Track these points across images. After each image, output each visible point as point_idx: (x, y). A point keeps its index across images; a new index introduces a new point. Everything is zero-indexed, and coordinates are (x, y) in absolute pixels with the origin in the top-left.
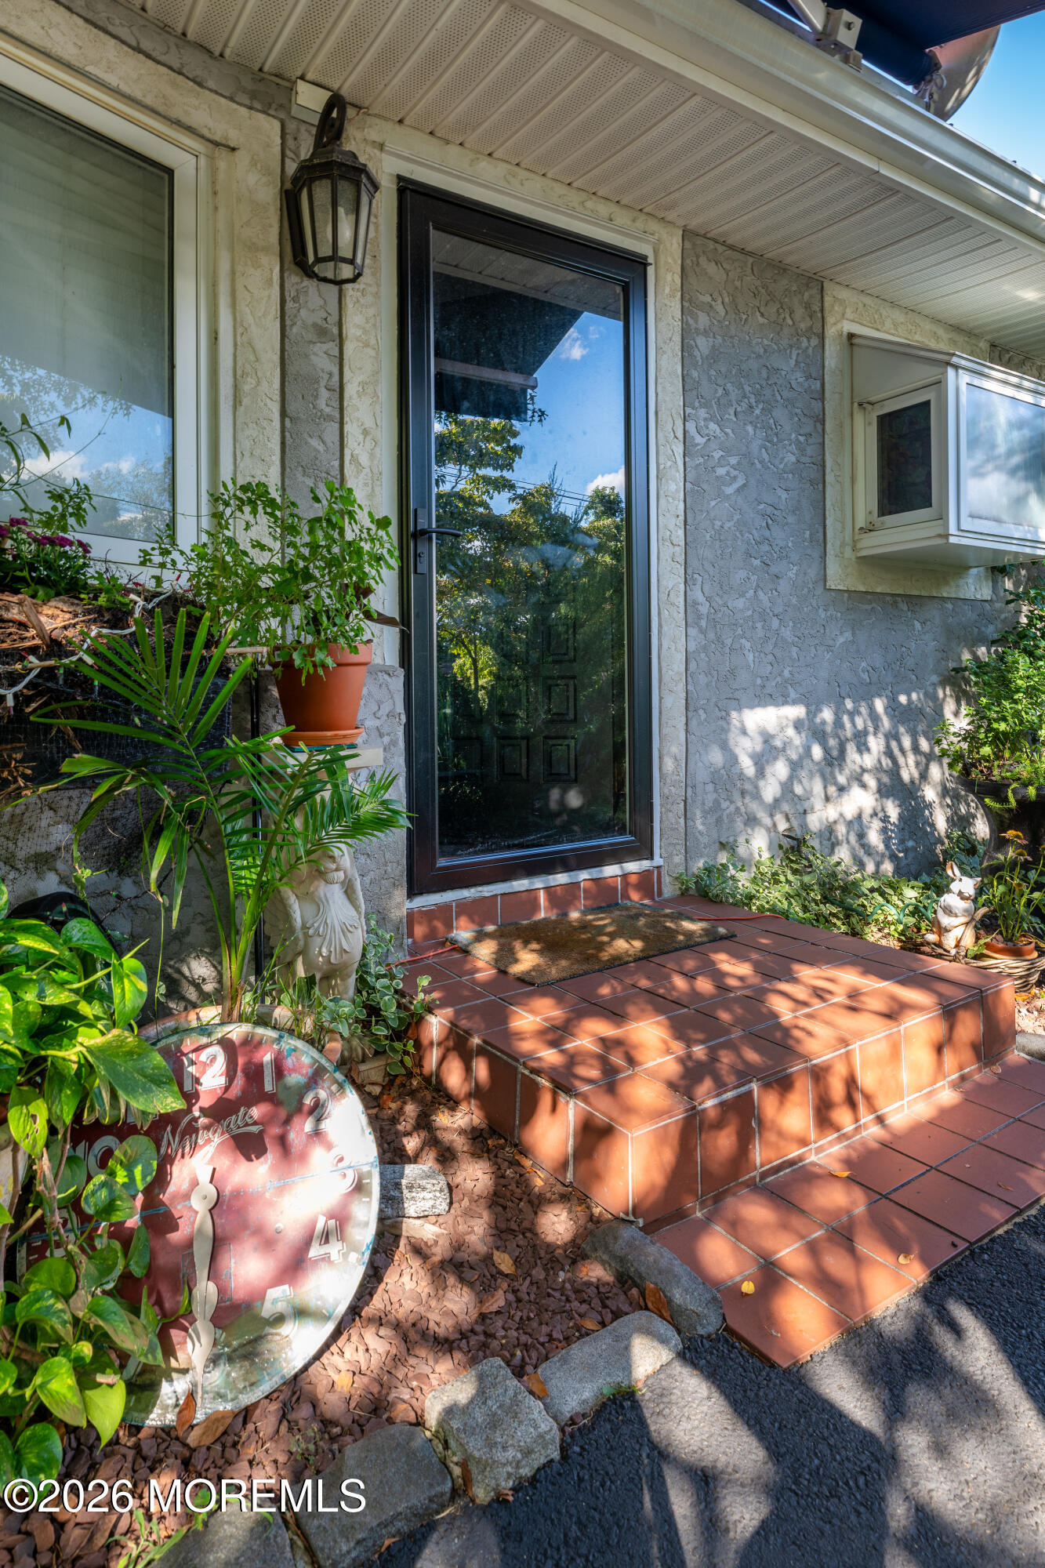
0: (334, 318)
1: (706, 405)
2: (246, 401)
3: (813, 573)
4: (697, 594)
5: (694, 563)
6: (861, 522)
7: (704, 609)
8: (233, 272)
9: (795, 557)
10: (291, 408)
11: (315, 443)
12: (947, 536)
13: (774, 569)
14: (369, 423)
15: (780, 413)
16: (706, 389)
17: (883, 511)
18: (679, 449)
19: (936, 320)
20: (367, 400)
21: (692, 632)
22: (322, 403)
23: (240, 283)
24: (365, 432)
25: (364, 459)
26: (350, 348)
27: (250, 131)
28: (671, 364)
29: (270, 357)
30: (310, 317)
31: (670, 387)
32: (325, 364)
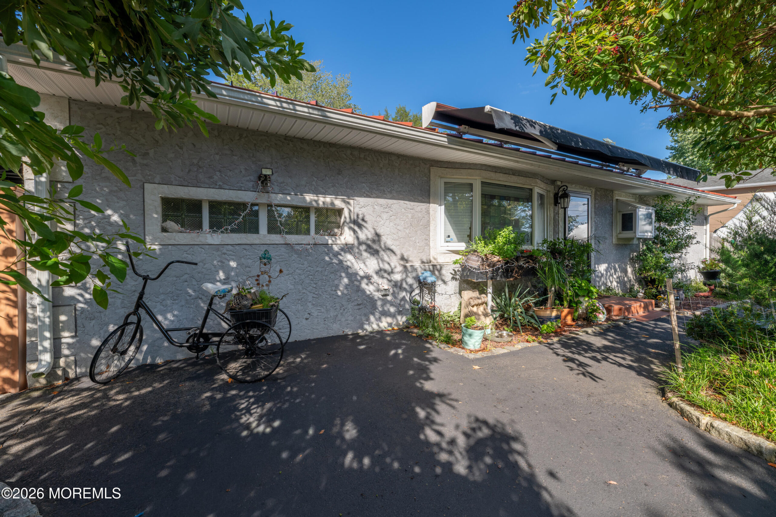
0: (558, 212)
2: (551, 224)
3: (611, 241)
4: (596, 246)
6: (618, 233)
8: (549, 207)
9: (608, 239)
10: (554, 224)
11: (556, 229)
12: (636, 236)
13: (605, 241)
15: (607, 215)
16: (597, 213)
17: (623, 231)
19: (630, 193)
20: (561, 222)
22: (557, 223)
24: (561, 226)
25: (561, 230)
26: (560, 215)
27: (551, 188)
28: (593, 210)
29: (553, 218)
30: (556, 212)
31: (593, 213)
32: (557, 218)
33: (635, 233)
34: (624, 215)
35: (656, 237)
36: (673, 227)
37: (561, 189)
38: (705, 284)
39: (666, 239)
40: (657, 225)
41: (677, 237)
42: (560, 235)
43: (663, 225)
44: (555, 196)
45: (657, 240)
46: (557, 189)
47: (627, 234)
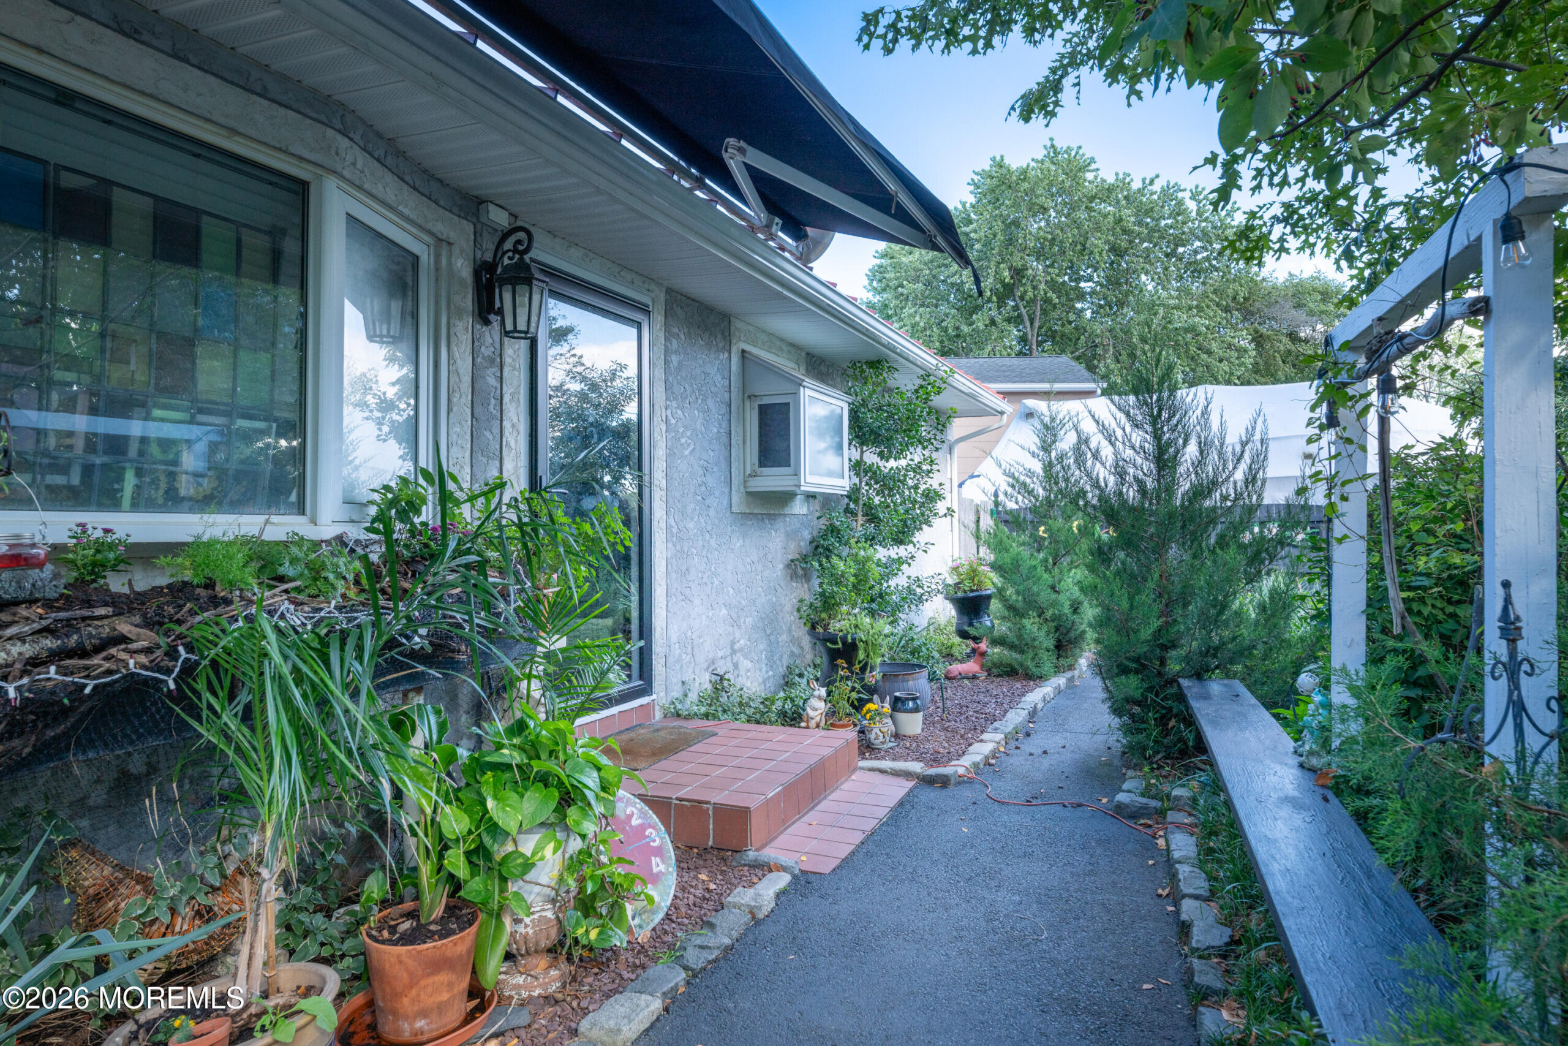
0: (498, 352)
1: (676, 399)
2: (455, 409)
3: (725, 503)
4: (672, 522)
5: (670, 500)
6: (748, 472)
7: (675, 530)
8: (448, 323)
9: (717, 493)
10: (476, 412)
11: (488, 434)
12: (799, 486)
13: (707, 502)
14: (515, 420)
15: (710, 402)
16: (676, 388)
17: (761, 465)
18: (664, 428)
19: (782, 340)
20: (514, 405)
21: (670, 545)
22: (491, 407)
23: (452, 330)
24: (513, 426)
25: (512, 444)
26: (506, 370)
27: (459, 232)
28: (660, 373)
29: (467, 379)
30: (486, 351)
31: (660, 388)
32: (493, 382)
33: (797, 474)
34: (764, 410)
35: (853, 494)
36: (892, 463)
37: (508, 245)
38: (963, 635)
39: (877, 500)
40: (856, 455)
41: (902, 495)
42: (508, 466)
43: (871, 458)
44: (477, 274)
45: (856, 502)
46: (489, 245)
47: (773, 480)
